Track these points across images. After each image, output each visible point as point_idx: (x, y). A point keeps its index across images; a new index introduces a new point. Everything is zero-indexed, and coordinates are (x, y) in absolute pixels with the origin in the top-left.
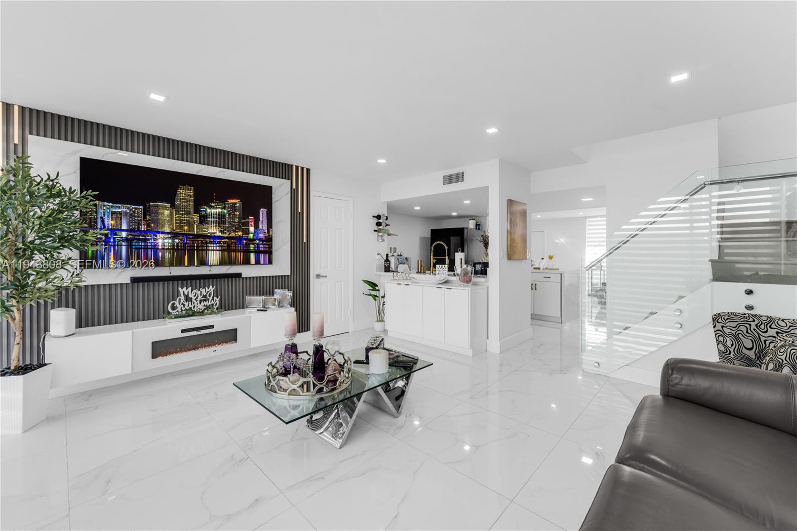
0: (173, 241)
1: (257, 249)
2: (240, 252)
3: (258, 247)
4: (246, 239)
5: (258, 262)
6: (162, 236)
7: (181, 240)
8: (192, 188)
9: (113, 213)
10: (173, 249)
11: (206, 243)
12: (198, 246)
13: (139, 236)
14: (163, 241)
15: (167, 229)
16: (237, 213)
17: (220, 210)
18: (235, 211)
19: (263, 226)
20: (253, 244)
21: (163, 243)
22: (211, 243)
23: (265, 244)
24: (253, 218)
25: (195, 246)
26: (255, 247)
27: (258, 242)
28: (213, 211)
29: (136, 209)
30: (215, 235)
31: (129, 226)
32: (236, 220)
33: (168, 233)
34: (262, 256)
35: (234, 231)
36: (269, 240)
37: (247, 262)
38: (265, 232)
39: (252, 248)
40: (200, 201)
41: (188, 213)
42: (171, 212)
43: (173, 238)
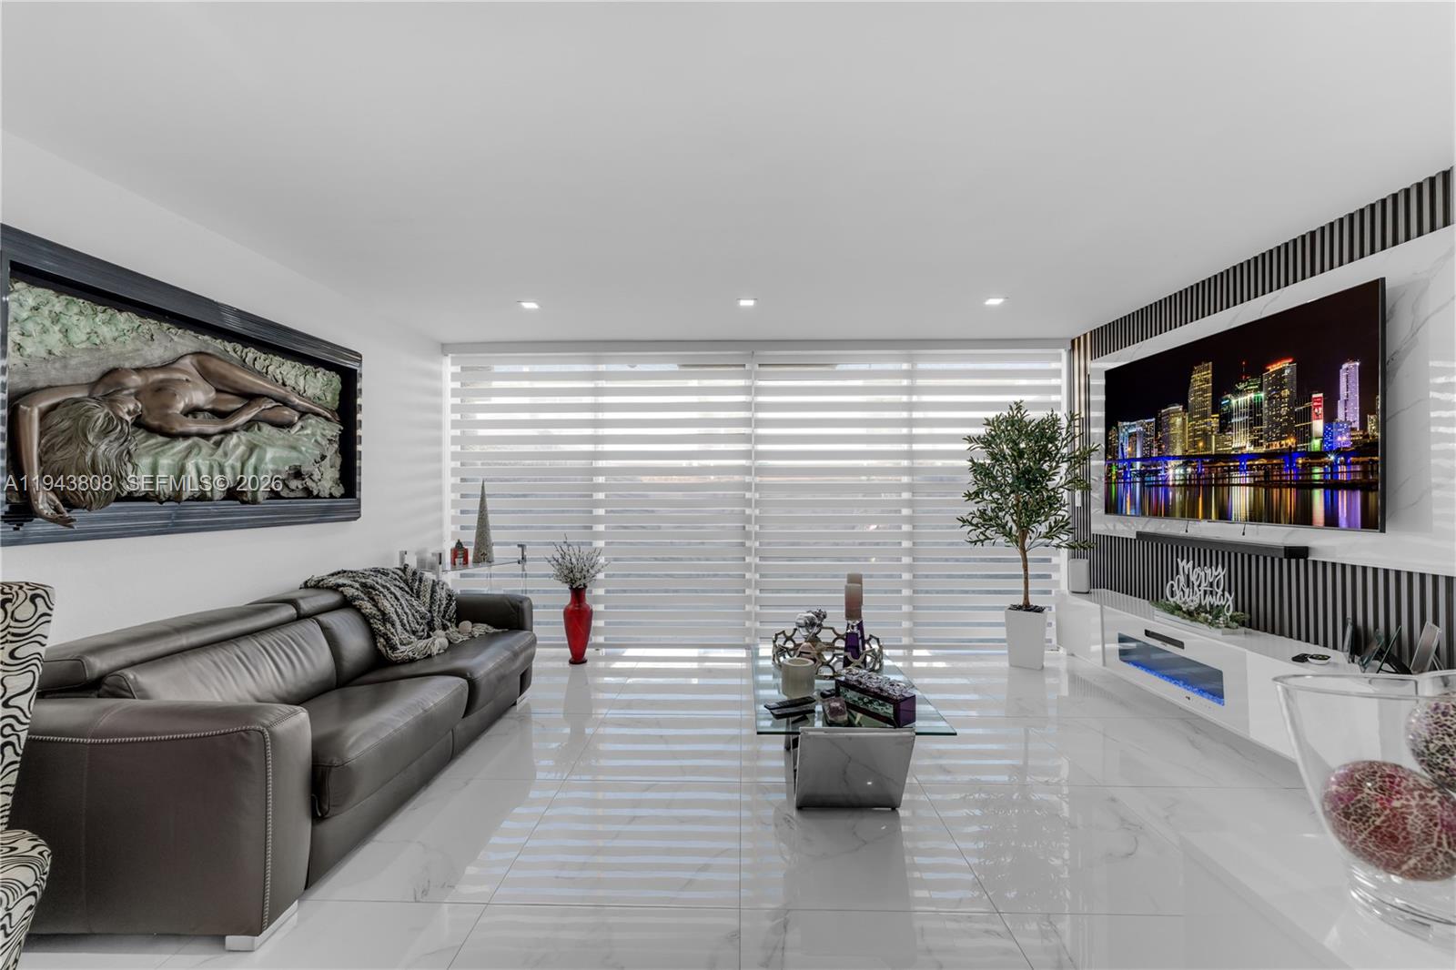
0: (1185, 470)
1: (1329, 477)
3: (1334, 473)
4: (1304, 454)
6: (1172, 463)
7: (1194, 467)
8: (1211, 364)
9: (1130, 435)
11: (1229, 471)
12: (1217, 479)
13: (1151, 466)
14: (1174, 472)
15: (1179, 452)
16: (1286, 393)
17: (1253, 395)
18: (1281, 389)
19: (1348, 411)
20: (1320, 465)
21: (1175, 475)
22: (1237, 469)
23: (1354, 462)
24: (1321, 395)
25: (1212, 479)
26: (1325, 473)
27: (1332, 458)
28: (1241, 399)
29: (1148, 423)
30: (1244, 451)
31: (1142, 452)
32: (1284, 411)
33: (1179, 458)
35: (1279, 439)
36: (1367, 450)
38: (1354, 430)
39: (1317, 477)
40: (1223, 385)
41: (1204, 416)
42: (1184, 419)
43: (1185, 465)
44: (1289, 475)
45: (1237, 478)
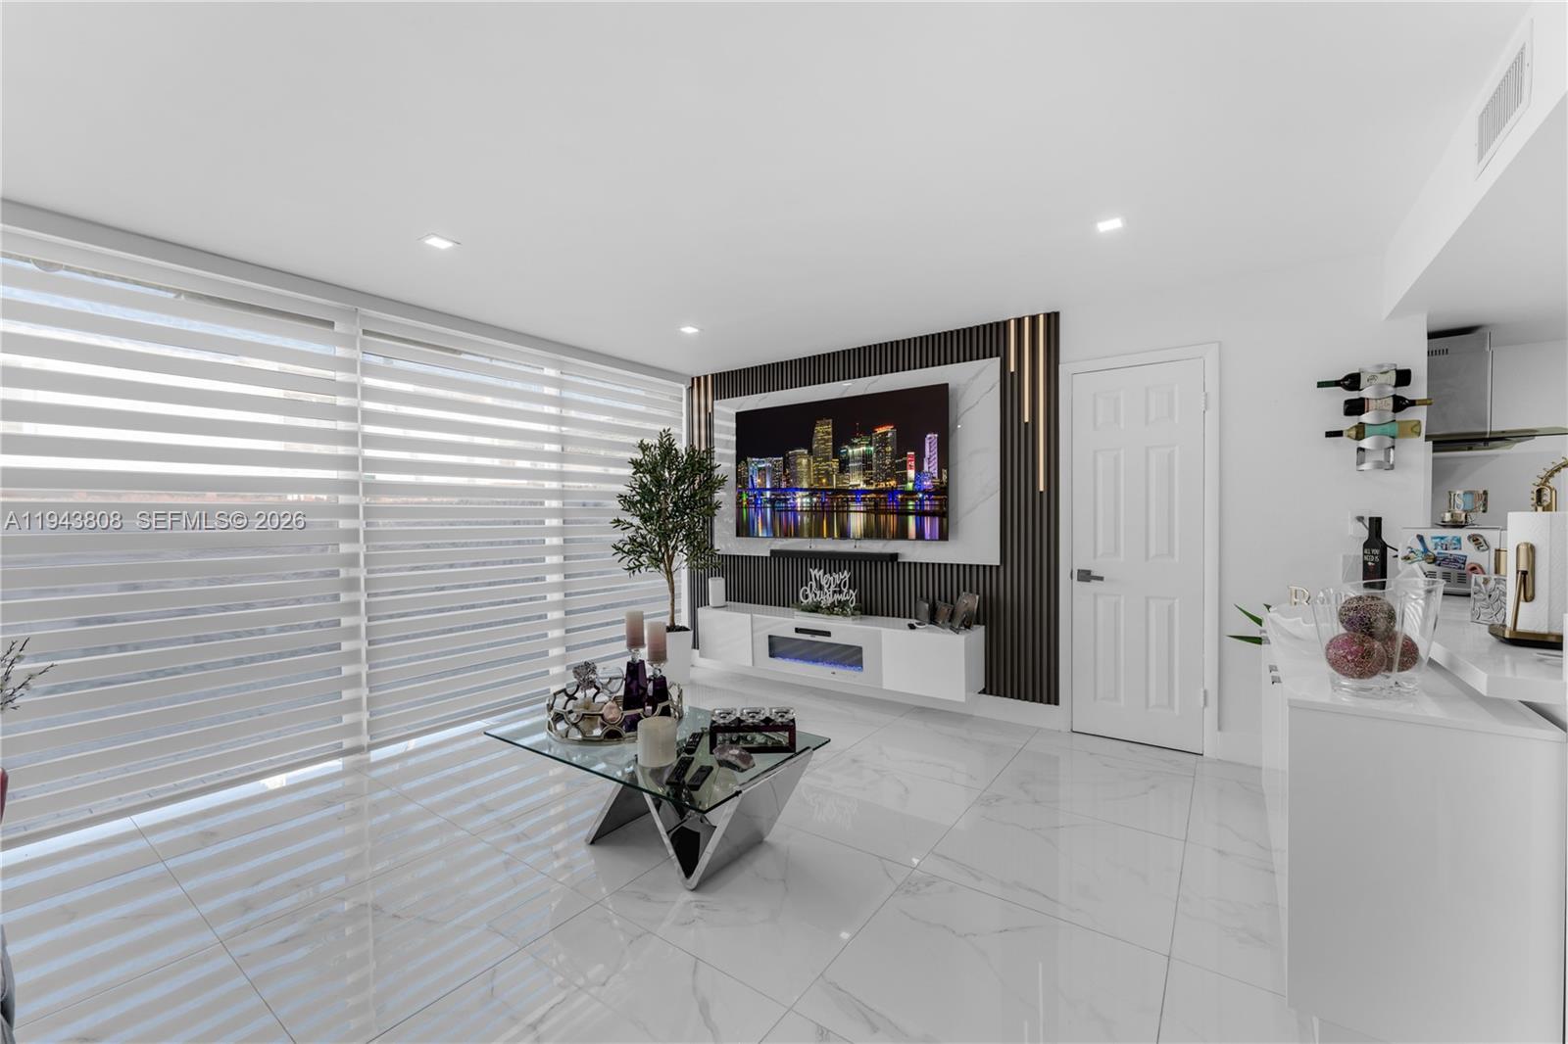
0: (811, 500)
1: (918, 508)
2: (893, 513)
3: (922, 505)
4: (902, 492)
5: (920, 536)
6: (800, 493)
7: (819, 498)
8: (831, 421)
9: (760, 469)
10: (811, 511)
11: (847, 501)
12: (837, 506)
13: (779, 495)
14: (801, 501)
15: (805, 485)
16: (889, 449)
17: (865, 448)
18: (886, 446)
19: (931, 466)
20: (913, 500)
21: (802, 503)
22: (853, 500)
23: (933, 499)
24: (913, 453)
25: (833, 506)
26: (916, 505)
27: (921, 495)
28: (856, 450)
29: (777, 461)
30: (859, 488)
31: (772, 483)
32: (888, 462)
33: (806, 490)
34: (927, 521)
35: (885, 480)
36: (942, 492)
37: (902, 534)
38: (934, 478)
39: (911, 508)
40: (841, 439)
41: (826, 459)
42: (809, 461)
43: (811, 496)
44: (892, 506)
45: (854, 506)
